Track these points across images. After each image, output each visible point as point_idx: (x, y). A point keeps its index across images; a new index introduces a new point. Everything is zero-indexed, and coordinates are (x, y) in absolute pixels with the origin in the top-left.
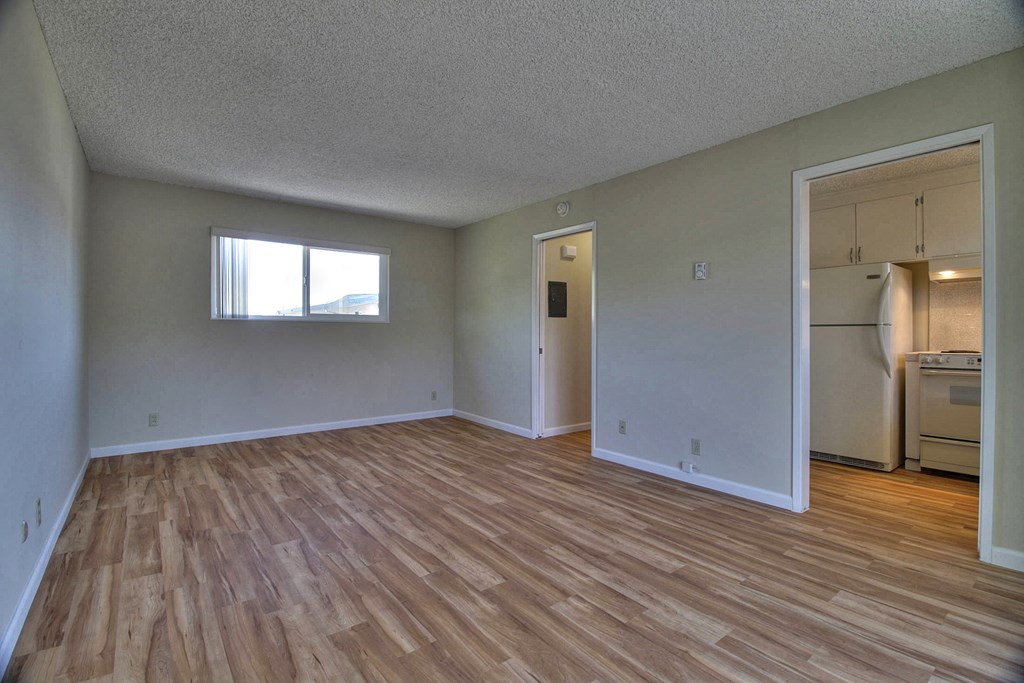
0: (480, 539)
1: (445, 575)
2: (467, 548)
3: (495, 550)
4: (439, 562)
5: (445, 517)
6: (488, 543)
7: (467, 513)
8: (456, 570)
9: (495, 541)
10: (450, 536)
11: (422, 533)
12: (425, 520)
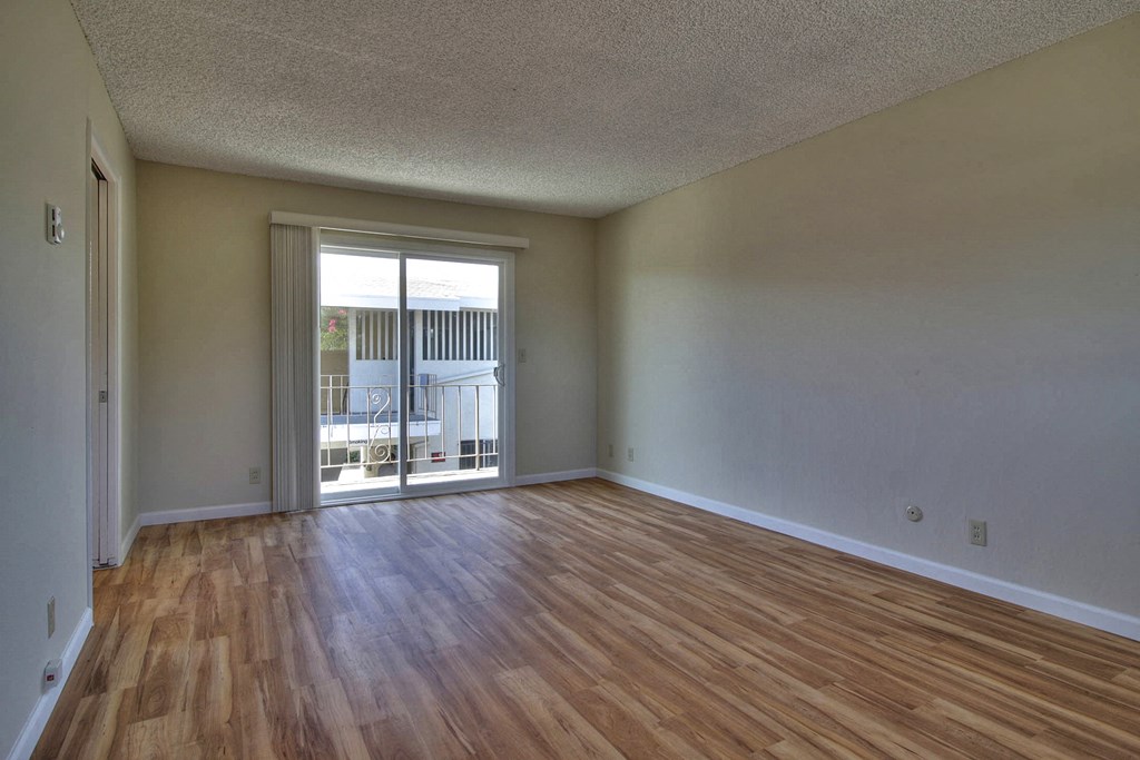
0: (560, 612)
1: (600, 584)
2: (577, 604)
3: (546, 601)
4: (606, 593)
5: (607, 647)
6: (551, 607)
7: (571, 650)
8: (589, 587)
9: (542, 608)
10: (596, 617)
11: (633, 623)
12: (634, 643)
